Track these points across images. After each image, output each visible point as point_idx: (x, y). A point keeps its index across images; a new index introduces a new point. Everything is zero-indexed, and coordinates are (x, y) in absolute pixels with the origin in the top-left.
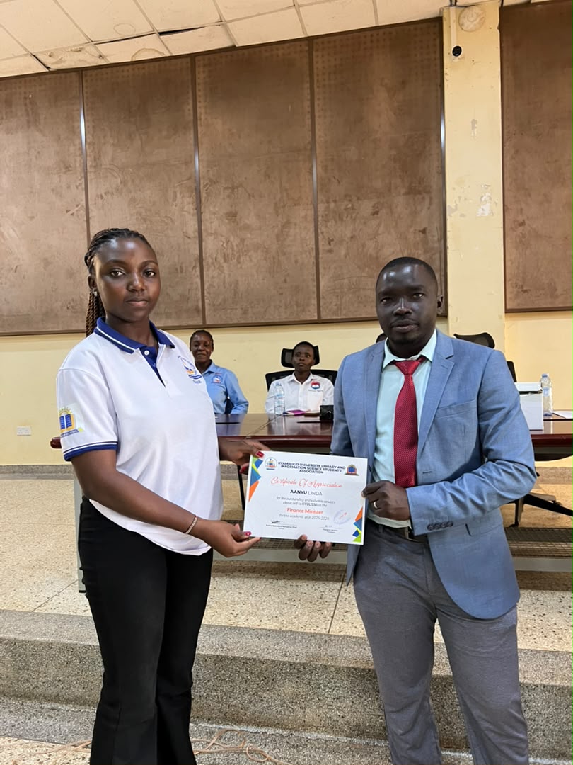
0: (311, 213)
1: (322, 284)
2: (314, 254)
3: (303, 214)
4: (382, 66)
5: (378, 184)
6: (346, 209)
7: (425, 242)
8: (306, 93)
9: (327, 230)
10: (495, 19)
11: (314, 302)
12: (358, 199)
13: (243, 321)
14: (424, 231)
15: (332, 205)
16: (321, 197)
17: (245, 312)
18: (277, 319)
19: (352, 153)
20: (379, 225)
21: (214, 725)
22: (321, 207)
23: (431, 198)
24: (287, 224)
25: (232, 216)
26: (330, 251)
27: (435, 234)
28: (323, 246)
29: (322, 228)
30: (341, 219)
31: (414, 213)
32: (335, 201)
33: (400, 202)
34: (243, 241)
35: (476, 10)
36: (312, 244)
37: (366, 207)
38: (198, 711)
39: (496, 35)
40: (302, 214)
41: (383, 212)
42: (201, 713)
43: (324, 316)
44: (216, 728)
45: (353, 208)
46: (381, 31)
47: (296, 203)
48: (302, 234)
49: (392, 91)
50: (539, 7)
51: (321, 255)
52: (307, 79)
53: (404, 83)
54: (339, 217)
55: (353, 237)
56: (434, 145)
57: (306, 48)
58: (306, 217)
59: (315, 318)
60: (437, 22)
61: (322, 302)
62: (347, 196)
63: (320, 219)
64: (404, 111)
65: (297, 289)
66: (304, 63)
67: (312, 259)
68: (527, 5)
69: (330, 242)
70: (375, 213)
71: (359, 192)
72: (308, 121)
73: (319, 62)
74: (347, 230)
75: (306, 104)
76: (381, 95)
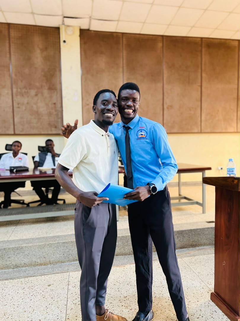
0: (10, 92)
1: (16, 120)
2: (12, 108)
3: (6, 92)
4: (38, 40)
5: (37, 84)
6: (25, 92)
7: (55, 107)
8: (7, 44)
9: (18, 99)
10: (78, 33)
11: (12, 127)
12: (30, 89)
14: (55, 104)
15: (19, 90)
16: (14, 86)
19: (27, 71)
20: (38, 100)
22: (14, 90)
23: (57, 92)
26: (19, 107)
27: (59, 105)
28: (15, 105)
29: (15, 98)
30: (23, 96)
31: (51, 97)
32: (20, 88)
33: (46, 92)
35: (71, 28)
36: (11, 104)
37: (33, 92)
39: (78, 39)
41: (39, 95)
43: (17, 132)
45: (27, 92)
46: (37, 27)
47: (4, 87)
48: (6, 100)
49: (42, 50)
50: (92, 32)
51: (15, 109)
52: (7, 39)
53: (46, 48)
54: (22, 95)
55: (28, 103)
56: (58, 73)
57: (7, 27)
58: (8, 93)
59: (13, 133)
60: (58, 29)
61: (16, 127)
62: (25, 87)
63: (14, 95)
64: (47, 59)
65: (4, 121)
66: (6, 33)
67: (11, 110)
68: (88, 30)
69: (18, 104)
70: (36, 95)
71: (30, 86)
72: (8, 56)
73: (13, 33)
74: (25, 100)
75: (7, 49)
76: (38, 51)
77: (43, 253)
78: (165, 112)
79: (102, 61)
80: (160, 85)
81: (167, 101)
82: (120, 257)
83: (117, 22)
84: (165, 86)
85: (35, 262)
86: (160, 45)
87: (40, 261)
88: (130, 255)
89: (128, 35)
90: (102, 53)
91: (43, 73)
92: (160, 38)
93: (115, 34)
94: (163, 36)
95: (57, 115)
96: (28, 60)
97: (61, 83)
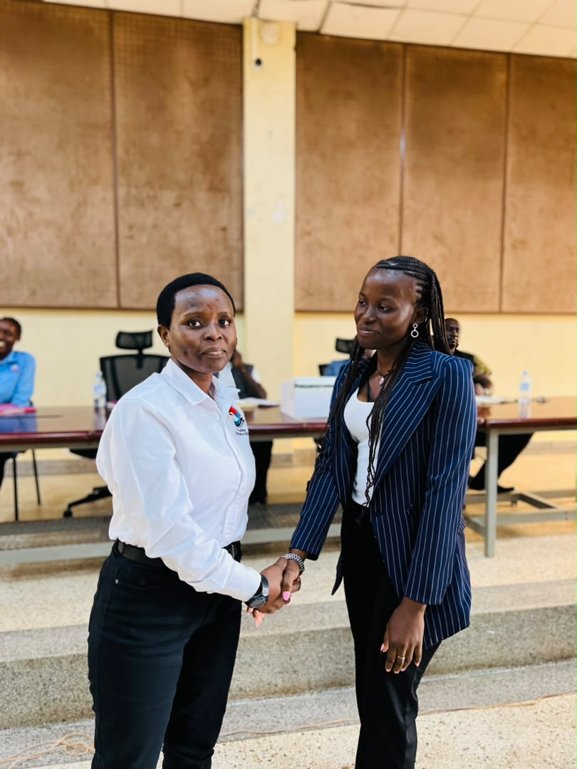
0: (110, 195)
1: (123, 269)
2: (113, 238)
4: (185, 57)
5: (181, 176)
6: (149, 197)
7: (225, 240)
8: (106, 67)
9: (131, 215)
10: (291, 40)
11: (113, 288)
12: (161, 188)
13: (30, 303)
14: (224, 229)
15: (134, 191)
16: (121, 180)
17: (33, 293)
18: (71, 303)
19: (154, 140)
20: (181, 218)
21: (70, 725)
22: (122, 191)
23: (231, 199)
24: (83, 203)
25: (18, 185)
26: (131, 237)
27: (233, 234)
28: (123, 231)
29: (122, 212)
30: (143, 206)
31: (215, 211)
32: (137, 187)
33: (202, 197)
34: (31, 214)
35: (274, 27)
36: (111, 227)
37: (169, 197)
38: (51, 715)
39: (291, 56)
40: (100, 195)
41: (185, 205)
42: (55, 717)
43: (125, 303)
44: (72, 727)
45: (155, 197)
46: (186, 23)
47: (95, 182)
48: (99, 216)
49: (196, 86)
50: (327, 38)
51: (122, 241)
52: (107, 52)
53: (206, 81)
54: (141, 204)
55: (155, 227)
56: (234, 147)
57: (105, 18)
58: (104, 199)
59: (114, 304)
60: (238, 29)
61: (122, 289)
62: (149, 184)
63: (120, 203)
64: (208, 108)
65: (94, 273)
66: (104, 35)
67: (112, 244)
68: (317, 33)
69: (131, 228)
70: (178, 205)
71: (161, 180)
72: (107, 97)
73: (121, 37)
74: (148, 218)
75: (106, 79)
76: (185, 87)
77: (291, 659)
78: (506, 257)
79: (350, 119)
80: (495, 185)
81: (513, 227)
82: (499, 671)
83: (397, 12)
84: (509, 189)
85: (269, 684)
86: (501, 77)
87: (284, 681)
88: (525, 665)
89: (419, 49)
90: (349, 95)
91: (196, 148)
92: (502, 59)
93: (385, 47)
94: (508, 55)
95: (229, 259)
96: (158, 109)
97: (241, 175)
